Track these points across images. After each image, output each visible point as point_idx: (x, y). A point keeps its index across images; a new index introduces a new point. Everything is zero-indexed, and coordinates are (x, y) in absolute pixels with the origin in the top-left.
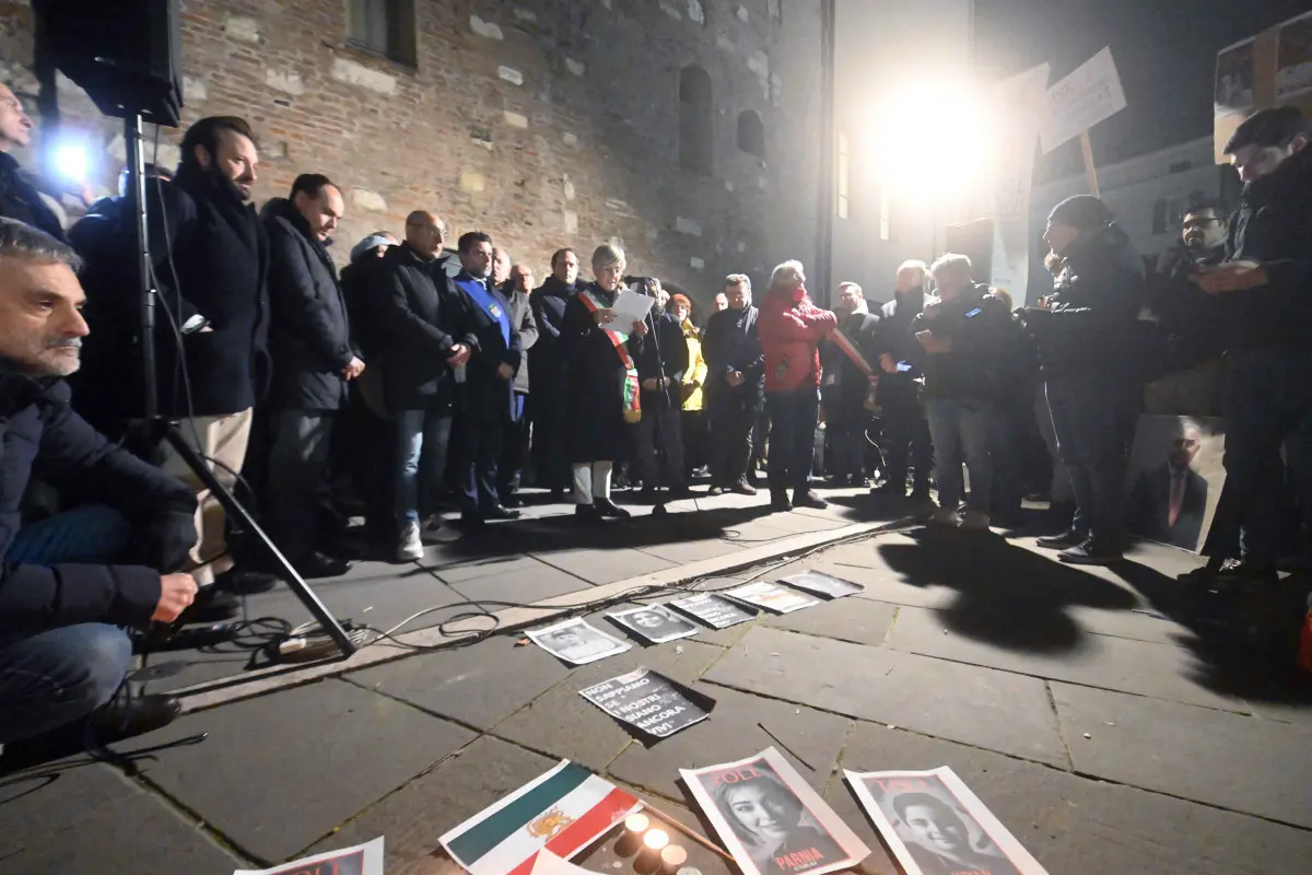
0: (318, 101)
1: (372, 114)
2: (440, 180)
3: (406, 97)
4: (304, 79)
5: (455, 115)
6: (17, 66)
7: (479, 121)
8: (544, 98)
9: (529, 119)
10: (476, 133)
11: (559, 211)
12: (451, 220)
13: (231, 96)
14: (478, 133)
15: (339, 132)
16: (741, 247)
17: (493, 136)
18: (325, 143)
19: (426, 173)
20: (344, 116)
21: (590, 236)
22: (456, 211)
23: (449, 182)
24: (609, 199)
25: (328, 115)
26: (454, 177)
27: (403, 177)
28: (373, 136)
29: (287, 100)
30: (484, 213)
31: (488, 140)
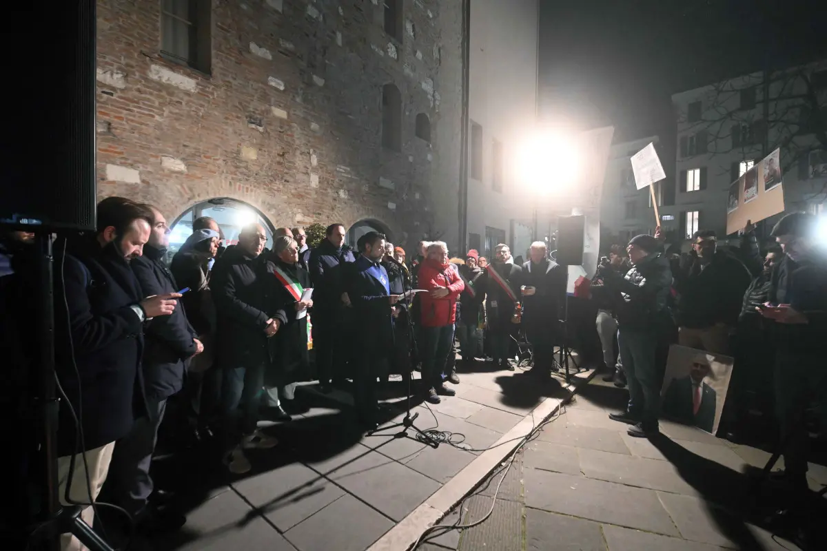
0: (137, 94)
1: (177, 104)
2: (226, 151)
3: (202, 93)
4: (126, 77)
5: (237, 107)
7: (254, 112)
8: (298, 100)
9: (288, 114)
10: (253, 121)
11: (307, 173)
12: (233, 179)
14: (252, 120)
15: (153, 116)
16: (417, 196)
17: (263, 123)
18: (142, 124)
19: (217, 146)
20: (157, 104)
21: (326, 190)
22: (237, 173)
23: (232, 153)
24: (339, 166)
25: (144, 104)
26: (236, 149)
27: (199, 149)
28: (177, 119)
29: (112, 92)
30: (256, 174)
31: (260, 125)
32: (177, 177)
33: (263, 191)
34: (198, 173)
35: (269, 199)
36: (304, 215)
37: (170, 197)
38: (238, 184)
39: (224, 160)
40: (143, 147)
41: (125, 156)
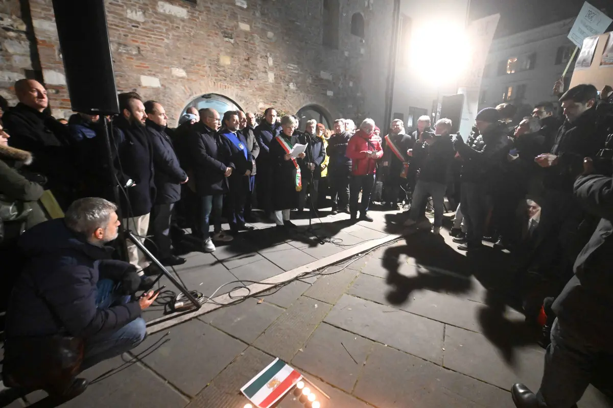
0: (151, 24)
1: (177, 29)
2: (210, 60)
3: (192, 18)
4: (144, 13)
5: (215, 26)
6: (14, 17)
7: (227, 28)
8: (258, 14)
9: (251, 27)
10: (226, 35)
11: (266, 72)
12: (216, 80)
14: (227, 35)
15: (163, 40)
16: (351, 84)
17: (233, 36)
18: (157, 45)
19: (205, 57)
20: (164, 30)
21: (280, 84)
22: (219, 76)
23: (214, 61)
24: (288, 64)
25: (157, 31)
26: (216, 58)
27: (193, 60)
28: (178, 40)
29: (137, 25)
30: (231, 75)
31: (231, 38)
32: (181, 81)
33: (236, 87)
34: (194, 77)
35: (240, 93)
36: (265, 103)
37: (179, 95)
38: (219, 83)
39: (209, 67)
40: (160, 62)
41: (150, 69)
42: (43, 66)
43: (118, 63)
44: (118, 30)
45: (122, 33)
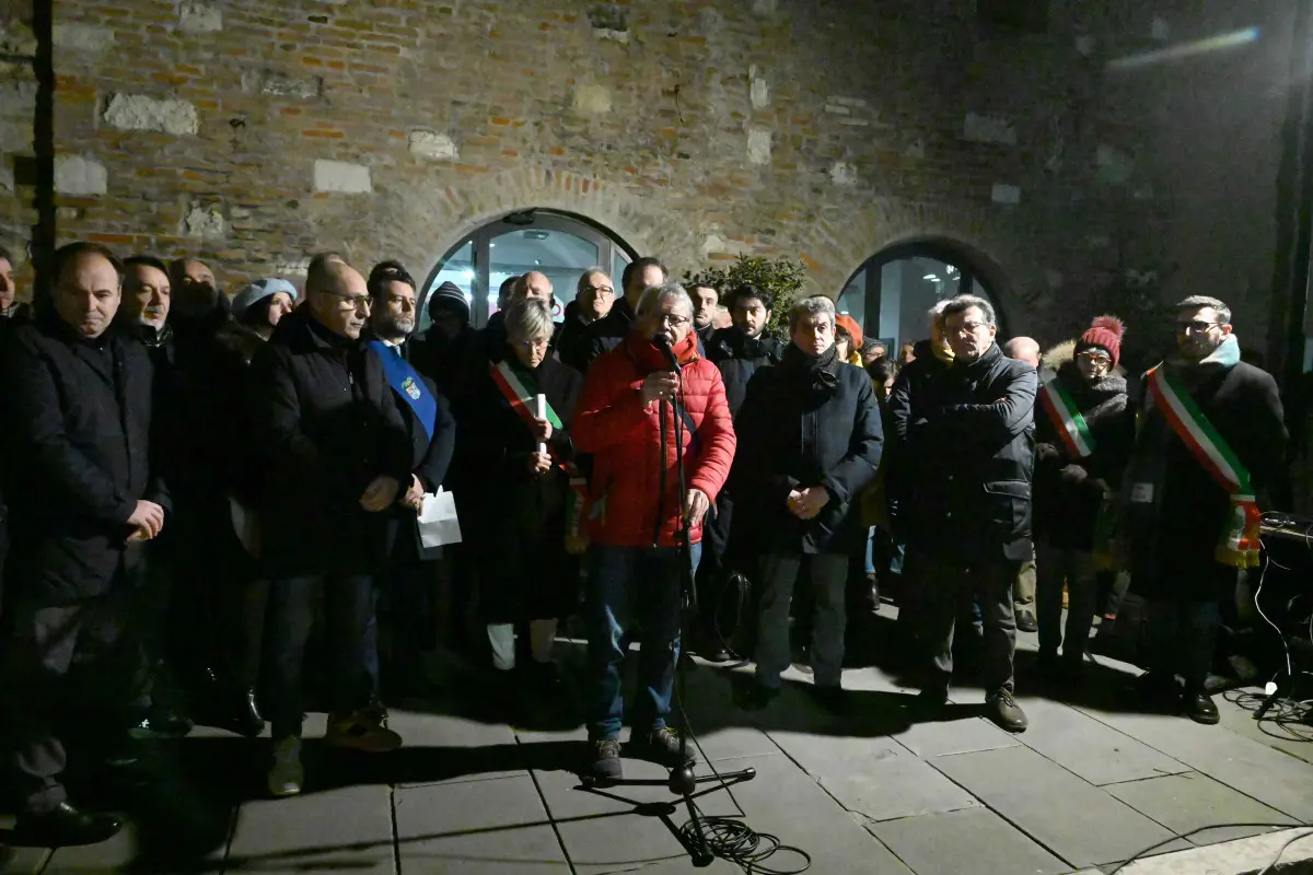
1: (442, 15)
2: (541, 102)
10: (604, 20)
12: (555, 163)
13: (252, 20)
14: (606, 18)
15: (395, 50)
17: (628, 19)
19: (520, 94)
20: (403, 24)
21: (792, 167)
22: (566, 149)
23: (555, 103)
24: (831, 99)
25: (380, 28)
26: (562, 94)
27: (484, 106)
28: (442, 48)
29: (325, 15)
30: (609, 147)
31: (621, 28)
32: (438, 172)
33: (623, 183)
34: (480, 159)
35: (635, 202)
36: (729, 236)
37: (428, 216)
38: (565, 174)
39: (536, 124)
40: (376, 119)
41: (345, 139)
42: (57, 146)
43: (256, 128)
44: (267, 34)
45: (279, 43)
